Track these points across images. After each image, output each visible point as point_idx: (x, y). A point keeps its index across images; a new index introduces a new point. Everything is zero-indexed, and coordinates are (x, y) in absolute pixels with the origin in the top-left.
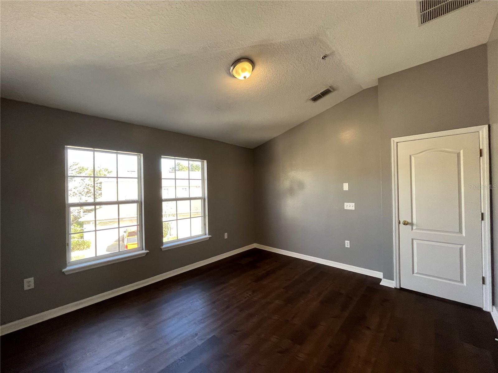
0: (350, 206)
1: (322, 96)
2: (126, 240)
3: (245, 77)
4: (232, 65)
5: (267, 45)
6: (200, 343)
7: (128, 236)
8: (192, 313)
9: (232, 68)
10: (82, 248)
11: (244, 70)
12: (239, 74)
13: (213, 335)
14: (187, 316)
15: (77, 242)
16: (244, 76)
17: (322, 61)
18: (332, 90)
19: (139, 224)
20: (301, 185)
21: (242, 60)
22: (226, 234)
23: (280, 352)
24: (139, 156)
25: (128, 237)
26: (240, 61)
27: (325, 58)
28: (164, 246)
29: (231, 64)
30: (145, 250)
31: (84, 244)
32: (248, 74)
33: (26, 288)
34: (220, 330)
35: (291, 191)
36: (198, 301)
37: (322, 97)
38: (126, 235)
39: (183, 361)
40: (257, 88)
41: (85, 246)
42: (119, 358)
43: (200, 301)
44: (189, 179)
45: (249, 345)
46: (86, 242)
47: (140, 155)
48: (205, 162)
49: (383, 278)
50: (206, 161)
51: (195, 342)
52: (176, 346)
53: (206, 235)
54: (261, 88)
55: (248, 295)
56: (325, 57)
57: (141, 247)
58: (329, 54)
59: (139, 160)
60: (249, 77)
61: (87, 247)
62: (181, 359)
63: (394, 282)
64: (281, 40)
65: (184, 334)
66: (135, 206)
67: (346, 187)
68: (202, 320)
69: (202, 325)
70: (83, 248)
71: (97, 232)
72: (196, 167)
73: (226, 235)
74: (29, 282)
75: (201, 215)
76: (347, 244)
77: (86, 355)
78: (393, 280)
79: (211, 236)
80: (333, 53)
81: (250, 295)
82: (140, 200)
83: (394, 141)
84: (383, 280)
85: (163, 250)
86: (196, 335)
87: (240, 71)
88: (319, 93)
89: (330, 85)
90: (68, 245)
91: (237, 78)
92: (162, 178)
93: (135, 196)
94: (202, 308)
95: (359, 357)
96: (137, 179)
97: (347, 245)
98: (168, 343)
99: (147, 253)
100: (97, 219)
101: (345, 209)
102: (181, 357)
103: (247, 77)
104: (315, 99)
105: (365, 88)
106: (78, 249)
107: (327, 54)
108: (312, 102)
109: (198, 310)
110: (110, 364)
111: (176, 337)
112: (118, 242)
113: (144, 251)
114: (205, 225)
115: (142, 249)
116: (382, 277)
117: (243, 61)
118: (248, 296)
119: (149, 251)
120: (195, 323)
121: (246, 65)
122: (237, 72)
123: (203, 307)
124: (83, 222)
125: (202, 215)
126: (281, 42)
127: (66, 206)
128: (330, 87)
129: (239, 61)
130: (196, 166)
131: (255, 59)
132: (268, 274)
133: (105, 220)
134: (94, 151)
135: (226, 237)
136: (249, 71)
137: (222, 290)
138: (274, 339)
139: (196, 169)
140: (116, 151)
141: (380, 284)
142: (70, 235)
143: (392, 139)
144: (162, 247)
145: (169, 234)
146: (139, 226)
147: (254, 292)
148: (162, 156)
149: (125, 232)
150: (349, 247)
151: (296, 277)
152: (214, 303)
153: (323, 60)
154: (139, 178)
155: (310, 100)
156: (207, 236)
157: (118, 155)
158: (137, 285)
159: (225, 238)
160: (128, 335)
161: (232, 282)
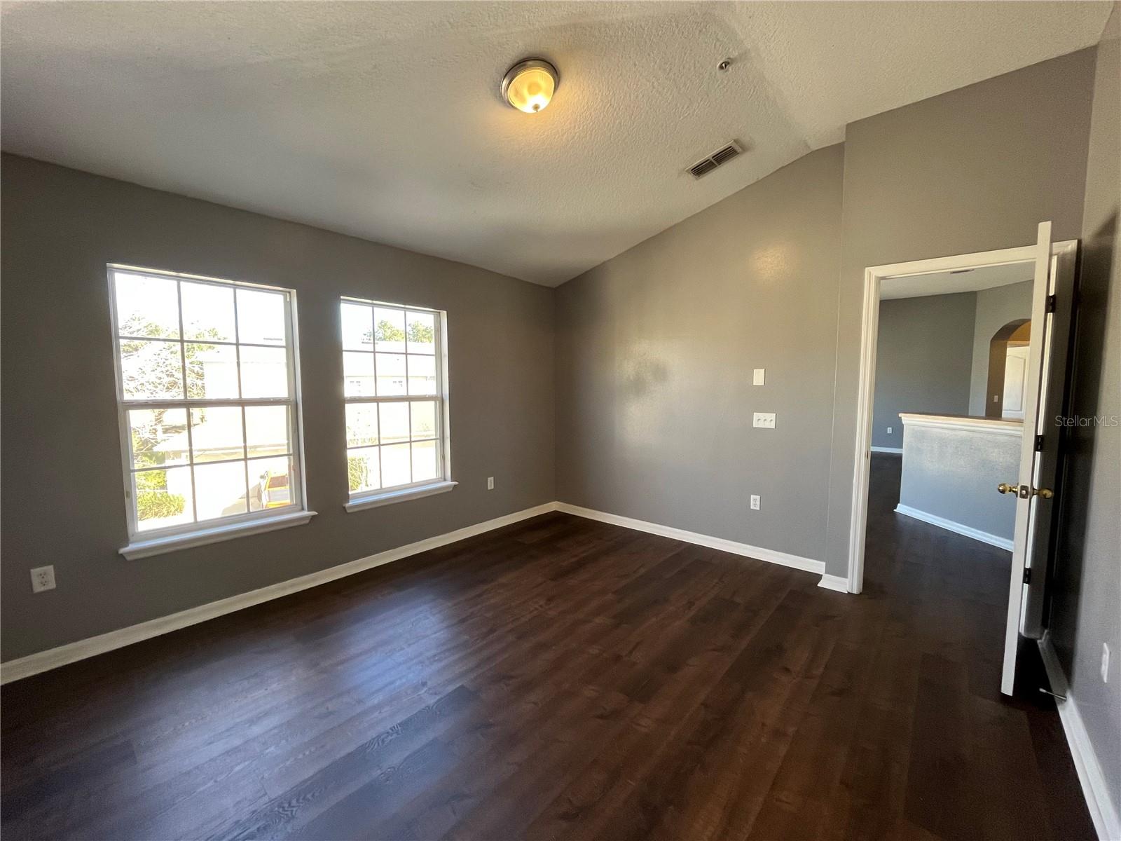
0: (765, 420)
1: (716, 163)
2: (267, 494)
3: (536, 107)
4: (506, 75)
5: (592, 27)
6: (432, 701)
7: (269, 487)
8: (414, 643)
9: (505, 83)
10: (165, 511)
11: (534, 88)
12: (523, 100)
13: (458, 685)
14: (404, 649)
15: (153, 499)
16: (534, 104)
17: (720, 73)
18: (739, 150)
19: (291, 452)
20: (660, 373)
21: (530, 63)
22: (491, 480)
23: (601, 717)
24: (288, 294)
25: (270, 489)
26: (525, 65)
27: (726, 66)
28: (351, 503)
29: (505, 71)
30: (309, 511)
31: (169, 503)
32: (543, 100)
33: (38, 588)
34: (475, 675)
35: (638, 386)
36: (428, 618)
37: (716, 166)
38: (264, 483)
39: (395, 736)
40: (565, 136)
41: (172, 507)
42: (257, 730)
43: (433, 619)
44: (406, 354)
45: (535, 703)
46: (172, 499)
47: (290, 292)
48: (444, 314)
49: (826, 573)
50: (445, 312)
51: (421, 698)
52: (378, 707)
53: (445, 480)
54: (574, 137)
55: (537, 606)
56: (727, 63)
57: (300, 503)
58: (736, 58)
59: (288, 305)
60: (546, 107)
61: (177, 510)
62: (390, 731)
63: (847, 581)
64: (625, 15)
65: (398, 683)
66: (282, 410)
67: (759, 377)
68: (435, 656)
69: (436, 666)
70: (168, 512)
71: (195, 467)
72: (424, 333)
73: (491, 483)
74: (42, 575)
75: (434, 437)
76: (755, 502)
77: (183, 725)
78: (845, 576)
79: (457, 483)
80: (744, 56)
81: (541, 606)
82: (292, 398)
83: (870, 273)
84: (826, 577)
85: (348, 511)
86: (424, 684)
87: (525, 92)
88: (709, 155)
89: (736, 138)
90: (129, 494)
91: (518, 107)
92: (344, 348)
93: (281, 389)
94: (435, 633)
95: (763, 725)
96: (284, 350)
97: (755, 505)
98: (362, 701)
99: (313, 517)
100: (193, 448)
101: (754, 426)
102: (391, 729)
103: (542, 107)
104: (700, 170)
105: (814, 147)
106: (156, 514)
107: (732, 57)
108: (691, 177)
109: (428, 636)
110: (237, 742)
111: (379, 690)
112: (245, 499)
113: (306, 513)
114: (444, 457)
115: (300, 507)
116: (824, 571)
117: (531, 66)
118: (536, 609)
119: (317, 513)
120: (422, 662)
121: (540, 76)
122: (517, 93)
123: (440, 631)
124: (163, 454)
125: (436, 435)
126: (623, 19)
127: (120, 406)
128: (735, 141)
129: (523, 66)
130: (425, 330)
131: (560, 63)
132: (580, 565)
133: (216, 449)
134: (179, 279)
135: (491, 486)
136: (547, 93)
137: (480, 595)
138: (589, 692)
139: (424, 336)
140: (231, 282)
141: (818, 585)
142: (132, 474)
143: (866, 269)
144: (347, 505)
145: (364, 483)
146: (292, 457)
147: (550, 600)
148: (342, 297)
149: (262, 477)
150: (758, 509)
151: (642, 571)
152: (463, 621)
153: (722, 71)
154: (289, 347)
155: (689, 173)
156: (449, 483)
157: (238, 291)
158: (292, 586)
159: (489, 488)
160: (274, 686)
161: (503, 580)
